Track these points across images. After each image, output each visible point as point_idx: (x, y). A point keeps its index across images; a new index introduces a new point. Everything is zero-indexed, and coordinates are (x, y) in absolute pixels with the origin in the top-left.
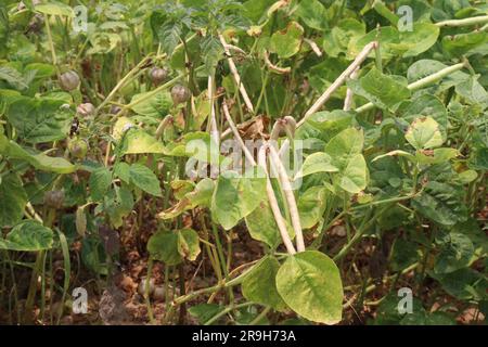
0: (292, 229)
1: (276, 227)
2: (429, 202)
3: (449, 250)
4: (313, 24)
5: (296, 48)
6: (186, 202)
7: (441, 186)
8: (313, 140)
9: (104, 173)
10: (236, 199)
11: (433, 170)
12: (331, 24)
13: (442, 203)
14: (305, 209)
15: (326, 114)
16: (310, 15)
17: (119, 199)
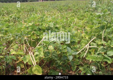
0: (34, 62)
1: (32, 62)
2: (54, 57)
3: (57, 63)
4: (38, 34)
5: (35, 38)
6: (20, 60)
7: (55, 54)
8: (37, 50)
9: (8, 57)
10: (26, 59)
11: (54, 52)
12: (41, 34)
13: (55, 57)
14: (36, 59)
15: (39, 46)
16: (38, 33)
17: (10, 61)
